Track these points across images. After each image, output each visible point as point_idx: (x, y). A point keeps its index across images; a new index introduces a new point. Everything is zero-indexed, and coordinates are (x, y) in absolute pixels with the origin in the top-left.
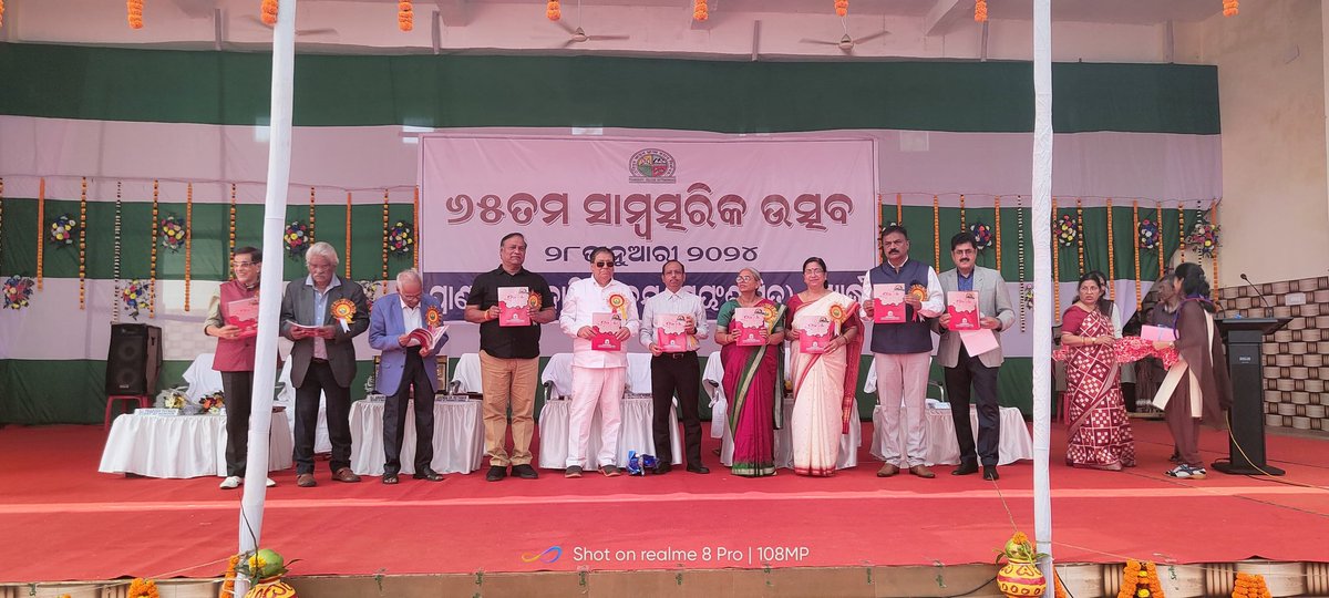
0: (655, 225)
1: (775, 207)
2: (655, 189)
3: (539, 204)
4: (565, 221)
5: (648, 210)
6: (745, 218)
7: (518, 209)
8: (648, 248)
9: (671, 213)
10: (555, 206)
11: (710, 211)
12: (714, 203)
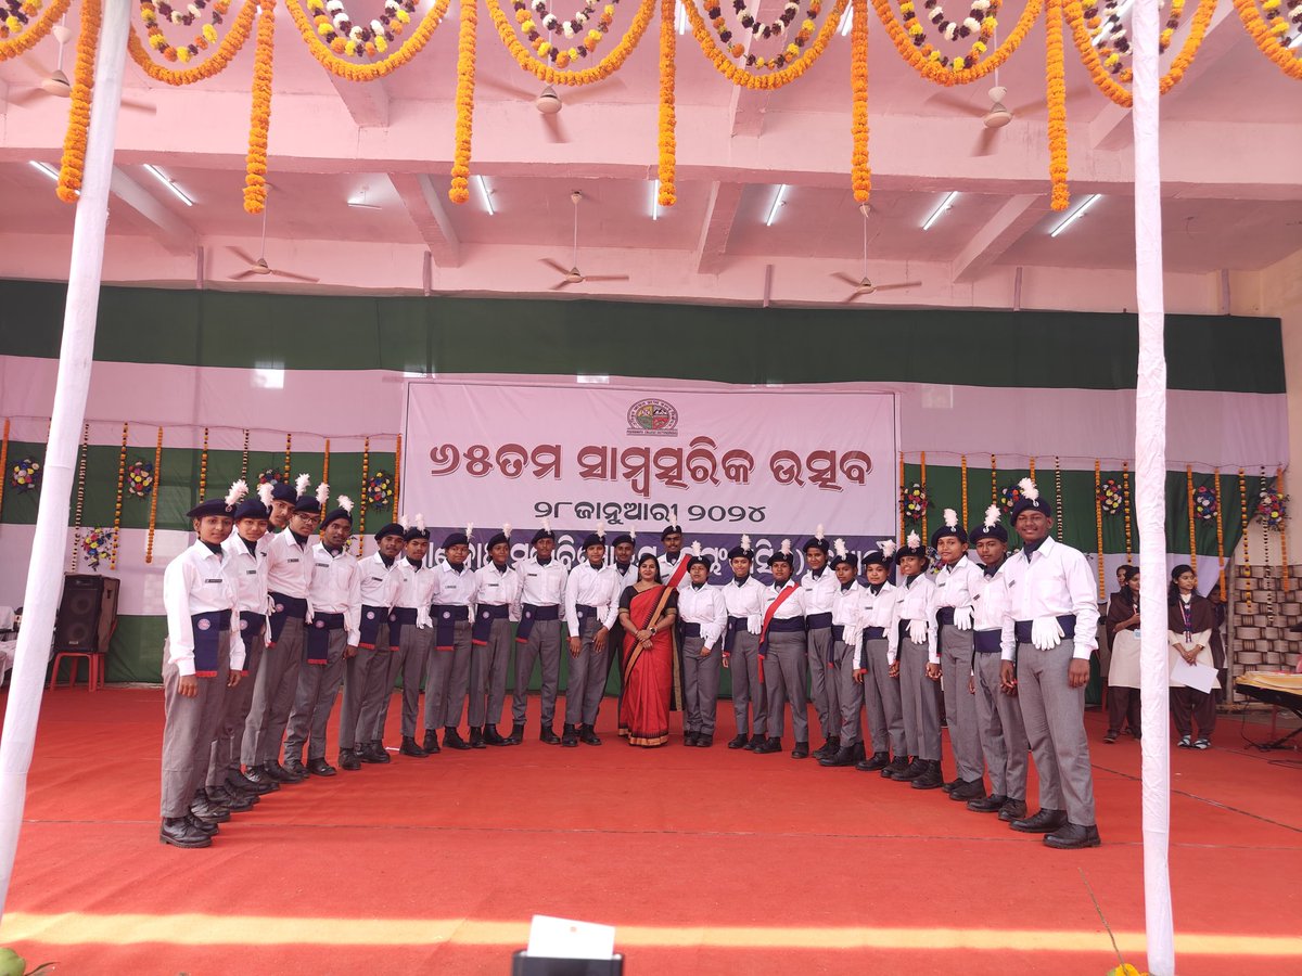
0: (653, 480)
1: (786, 463)
2: (655, 443)
3: (529, 455)
4: (557, 475)
5: (646, 466)
6: (750, 475)
7: (507, 461)
8: (646, 506)
9: (672, 469)
10: (547, 459)
11: (714, 467)
12: (719, 457)
